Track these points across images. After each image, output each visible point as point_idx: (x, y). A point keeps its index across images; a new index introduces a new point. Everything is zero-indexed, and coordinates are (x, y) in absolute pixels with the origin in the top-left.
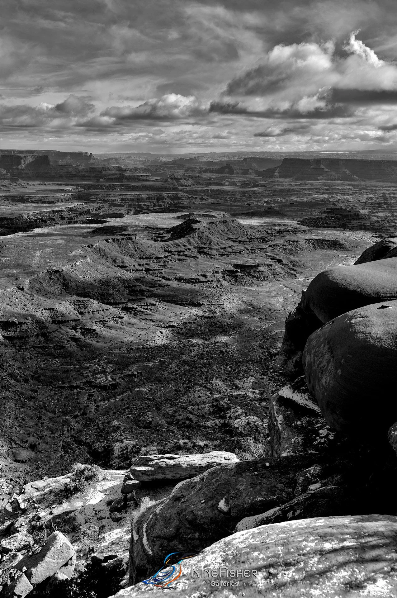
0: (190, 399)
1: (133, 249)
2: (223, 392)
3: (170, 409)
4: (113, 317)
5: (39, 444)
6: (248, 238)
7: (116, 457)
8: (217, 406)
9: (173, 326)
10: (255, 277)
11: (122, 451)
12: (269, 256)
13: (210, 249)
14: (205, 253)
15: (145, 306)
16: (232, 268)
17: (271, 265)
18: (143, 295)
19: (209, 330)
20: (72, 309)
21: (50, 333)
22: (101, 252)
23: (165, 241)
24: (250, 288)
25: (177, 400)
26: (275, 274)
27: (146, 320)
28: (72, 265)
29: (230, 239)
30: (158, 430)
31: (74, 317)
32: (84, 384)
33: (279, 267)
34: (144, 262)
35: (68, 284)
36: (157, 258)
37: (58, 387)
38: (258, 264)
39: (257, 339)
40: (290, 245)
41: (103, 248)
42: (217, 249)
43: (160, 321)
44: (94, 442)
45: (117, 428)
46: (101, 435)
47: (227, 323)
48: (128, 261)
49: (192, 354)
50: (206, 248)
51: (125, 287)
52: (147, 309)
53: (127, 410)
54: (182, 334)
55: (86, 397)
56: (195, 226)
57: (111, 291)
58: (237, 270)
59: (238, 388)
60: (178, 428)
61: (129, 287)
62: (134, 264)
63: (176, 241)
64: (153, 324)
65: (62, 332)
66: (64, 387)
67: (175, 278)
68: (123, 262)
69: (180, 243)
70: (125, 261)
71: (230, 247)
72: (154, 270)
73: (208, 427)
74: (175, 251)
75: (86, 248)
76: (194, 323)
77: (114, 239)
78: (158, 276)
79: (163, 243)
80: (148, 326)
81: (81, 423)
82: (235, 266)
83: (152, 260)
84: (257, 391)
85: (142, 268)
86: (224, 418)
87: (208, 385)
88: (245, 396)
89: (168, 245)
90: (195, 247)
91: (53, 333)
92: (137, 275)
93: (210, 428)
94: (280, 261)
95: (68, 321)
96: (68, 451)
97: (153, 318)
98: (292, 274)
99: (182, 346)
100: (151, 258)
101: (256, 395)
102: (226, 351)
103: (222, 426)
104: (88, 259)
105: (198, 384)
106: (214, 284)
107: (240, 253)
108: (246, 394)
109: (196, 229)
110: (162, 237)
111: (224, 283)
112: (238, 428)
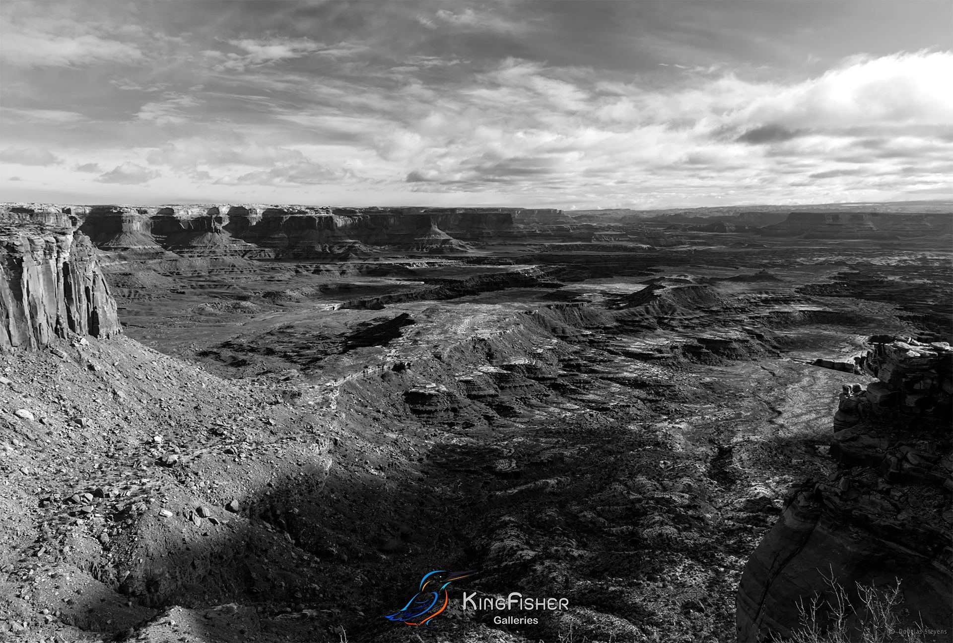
0: (602, 498)
1: (578, 317)
2: (644, 493)
3: (575, 508)
4: (538, 395)
5: (412, 533)
6: (723, 308)
7: (490, 559)
8: (630, 509)
9: (608, 409)
10: (724, 354)
11: (499, 552)
12: (746, 330)
13: (673, 319)
14: (665, 324)
15: (577, 383)
16: (696, 343)
17: (747, 341)
18: (580, 371)
19: (651, 416)
20: (492, 383)
21: (461, 408)
22: (540, 320)
23: (621, 308)
24: (716, 368)
25: (587, 497)
26: (751, 351)
27: (575, 399)
28: (500, 333)
29: (699, 308)
30: (552, 532)
31: (493, 392)
32: (484, 469)
33: (757, 344)
34: (589, 332)
35: (493, 354)
36: (606, 328)
37: (454, 471)
38: (730, 339)
39: (710, 431)
40: (777, 317)
41: (542, 315)
42: (680, 320)
43: (592, 403)
44: (474, 538)
45: (505, 524)
46: (485, 531)
47: (676, 410)
48: (570, 330)
49: (620, 444)
50: (667, 318)
51: (560, 361)
52: (579, 387)
53: (525, 504)
54: (617, 419)
55: (481, 484)
56: (657, 292)
57: (540, 364)
58: (702, 345)
59: (665, 489)
60: (578, 532)
61: (564, 360)
62: (578, 334)
63: (632, 310)
64: (583, 404)
65: (475, 407)
66: (459, 471)
67: (623, 353)
68: (563, 332)
69: (638, 312)
70: (567, 331)
71: (697, 318)
72: (599, 342)
73: (613, 535)
74: (630, 321)
75: (523, 315)
76: (633, 406)
77: (558, 305)
78: (603, 349)
79: (615, 312)
80: (577, 407)
81: (468, 514)
82: (701, 340)
83: (599, 330)
84: (687, 496)
85: (584, 339)
86: (635, 524)
87: (630, 483)
88: (669, 501)
89: (621, 314)
90: (655, 317)
91: (465, 409)
92: (577, 347)
93: (615, 535)
94: (760, 337)
95: (484, 396)
96: (443, 546)
97: (585, 397)
98: (774, 352)
99: (610, 433)
100: (598, 328)
101: (684, 501)
102: (663, 443)
103: (629, 534)
104: (522, 327)
105: (618, 480)
106: (670, 362)
107: (709, 325)
108: (671, 497)
109: (657, 296)
110: (618, 304)
111: (682, 360)
112: (646, 539)
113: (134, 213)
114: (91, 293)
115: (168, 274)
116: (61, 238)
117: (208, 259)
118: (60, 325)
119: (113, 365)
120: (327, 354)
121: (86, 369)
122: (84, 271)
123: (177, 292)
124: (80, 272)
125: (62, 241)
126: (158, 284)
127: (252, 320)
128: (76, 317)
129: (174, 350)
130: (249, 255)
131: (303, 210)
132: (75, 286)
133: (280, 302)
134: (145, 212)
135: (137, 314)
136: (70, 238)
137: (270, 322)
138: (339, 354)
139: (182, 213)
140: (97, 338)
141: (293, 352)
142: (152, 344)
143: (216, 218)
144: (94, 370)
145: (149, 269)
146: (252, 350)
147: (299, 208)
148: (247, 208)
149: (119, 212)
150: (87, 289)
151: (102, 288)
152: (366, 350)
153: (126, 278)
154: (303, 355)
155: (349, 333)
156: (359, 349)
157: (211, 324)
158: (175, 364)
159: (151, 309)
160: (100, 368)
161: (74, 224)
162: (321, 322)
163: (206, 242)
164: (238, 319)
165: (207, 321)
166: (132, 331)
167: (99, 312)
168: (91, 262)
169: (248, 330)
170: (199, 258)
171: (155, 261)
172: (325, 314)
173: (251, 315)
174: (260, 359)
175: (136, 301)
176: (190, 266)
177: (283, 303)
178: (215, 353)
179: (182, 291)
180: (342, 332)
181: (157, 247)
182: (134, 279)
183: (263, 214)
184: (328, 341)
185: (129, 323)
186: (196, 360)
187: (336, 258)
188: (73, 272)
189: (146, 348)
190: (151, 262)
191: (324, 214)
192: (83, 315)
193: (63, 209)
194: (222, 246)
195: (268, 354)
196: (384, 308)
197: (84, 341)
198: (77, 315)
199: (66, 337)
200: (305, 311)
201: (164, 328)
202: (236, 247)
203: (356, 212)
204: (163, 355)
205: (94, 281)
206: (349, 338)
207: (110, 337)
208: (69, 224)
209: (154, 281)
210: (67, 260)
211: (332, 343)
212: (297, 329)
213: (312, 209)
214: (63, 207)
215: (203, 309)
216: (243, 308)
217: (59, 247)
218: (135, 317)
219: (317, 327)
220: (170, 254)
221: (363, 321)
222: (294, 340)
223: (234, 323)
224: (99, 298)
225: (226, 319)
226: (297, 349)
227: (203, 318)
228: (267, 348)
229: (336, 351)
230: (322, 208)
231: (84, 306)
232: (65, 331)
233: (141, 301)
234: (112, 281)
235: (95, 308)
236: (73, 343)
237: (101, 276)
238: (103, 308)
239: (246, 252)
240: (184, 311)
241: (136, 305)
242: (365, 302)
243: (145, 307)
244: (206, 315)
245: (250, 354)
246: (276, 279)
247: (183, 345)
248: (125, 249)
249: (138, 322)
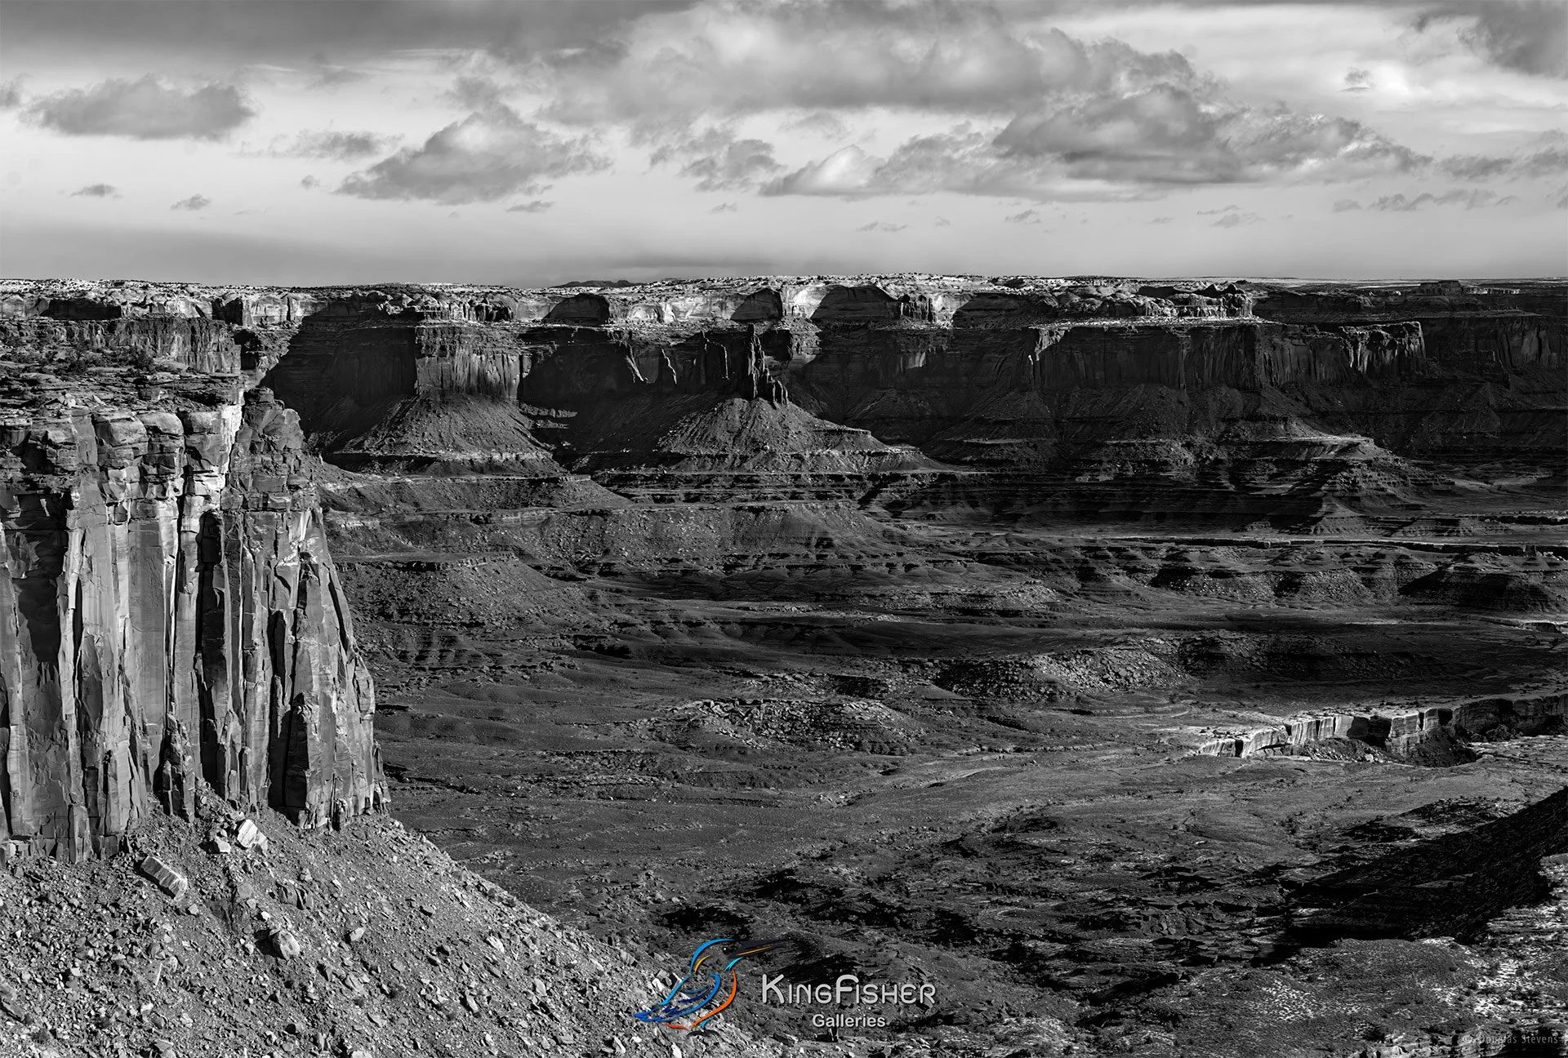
113: (459, 316)
114: (289, 636)
115: (571, 570)
116: (205, 417)
117: (725, 509)
118: (175, 763)
119: (347, 939)
120: (1198, 960)
121: (251, 947)
122: (269, 548)
123: (600, 649)
124: (254, 554)
125: (204, 430)
126: (530, 609)
127: (888, 781)
128: (229, 731)
129: (574, 892)
130: (888, 493)
131: (1127, 295)
132: (235, 609)
133: (1006, 709)
134: (503, 313)
135: (446, 730)
136: (232, 415)
137: (960, 794)
138: (1255, 963)
139: (638, 314)
140: (296, 822)
141: (1051, 937)
142: (492, 865)
143: (768, 336)
144: (278, 953)
145: (500, 546)
146: (881, 916)
147: (1107, 291)
148: (893, 291)
149: (411, 316)
150: (275, 621)
151: (329, 619)
152: (1376, 953)
153: (415, 582)
154: (1094, 958)
155: (1303, 866)
156: (1346, 949)
157: (722, 791)
158: (573, 954)
159: (496, 715)
160: (297, 948)
161: (249, 363)
162: (1179, 809)
163: (722, 436)
164: (830, 775)
165: (706, 778)
166: (425, 800)
167: (313, 715)
168: (296, 514)
169: (869, 826)
170: (692, 507)
171: (526, 514)
172: (1197, 771)
173: (885, 759)
174: (911, 960)
175: (444, 678)
176: (656, 540)
177: (1019, 711)
178: (730, 919)
179: (619, 642)
180: (1272, 859)
181: (536, 456)
182: (443, 589)
183: (958, 316)
184: (1207, 897)
185: (413, 770)
186: (657, 945)
187: (1258, 518)
188: (234, 552)
189: (471, 877)
190: (509, 518)
191: (1214, 316)
192: (254, 726)
193: (216, 303)
194: (783, 457)
195: (942, 939)
196: (1472, 757)
197: (249, 832)
198: (234, 727)
199: (191, 814)
200: (1113, 755)
201: (538, 800)
202: (841, 460)
203: (1358, 307)
204: (528, 909)
205: (302, 592)
206: (1303, 893)
207: (344, 825)
208: (231, 364)
209: (517, 599)
210: (215, 505)
211: (1227, 909)
212: (1075, 833)
213: (1165, 292)
214: (216, 294)
215: (693, 726)
216: (853, 726)
217: (194, 453)
218: (437, 744)
219: (1159, 829)
220: (583, 490)
221: (1371, 813)
222: (1059, 884)
223: (811, 792)
224: (315, 661)
225: (783, 773)
226: (1068, 927)
227: (692, 763)
228: (942, 914)
229: (1239, 949)
230: (1210, 292)
231: (262, 692)
232: (189, 788)
233: (464, 678)
234: (366, 592)
235: (298, 700)
236: (213, 836)
237: (327, 573)
238: (328, 701)
239: (880, 482)
240: (619, 732)
241: (442, 696)
242: (1385, 725)
243: (473, 704)
244: (704, 752)
245: (869, 932)
246: (998, 604)
247: (607, 874)
248: (419, 465)
249: (447, 765)
